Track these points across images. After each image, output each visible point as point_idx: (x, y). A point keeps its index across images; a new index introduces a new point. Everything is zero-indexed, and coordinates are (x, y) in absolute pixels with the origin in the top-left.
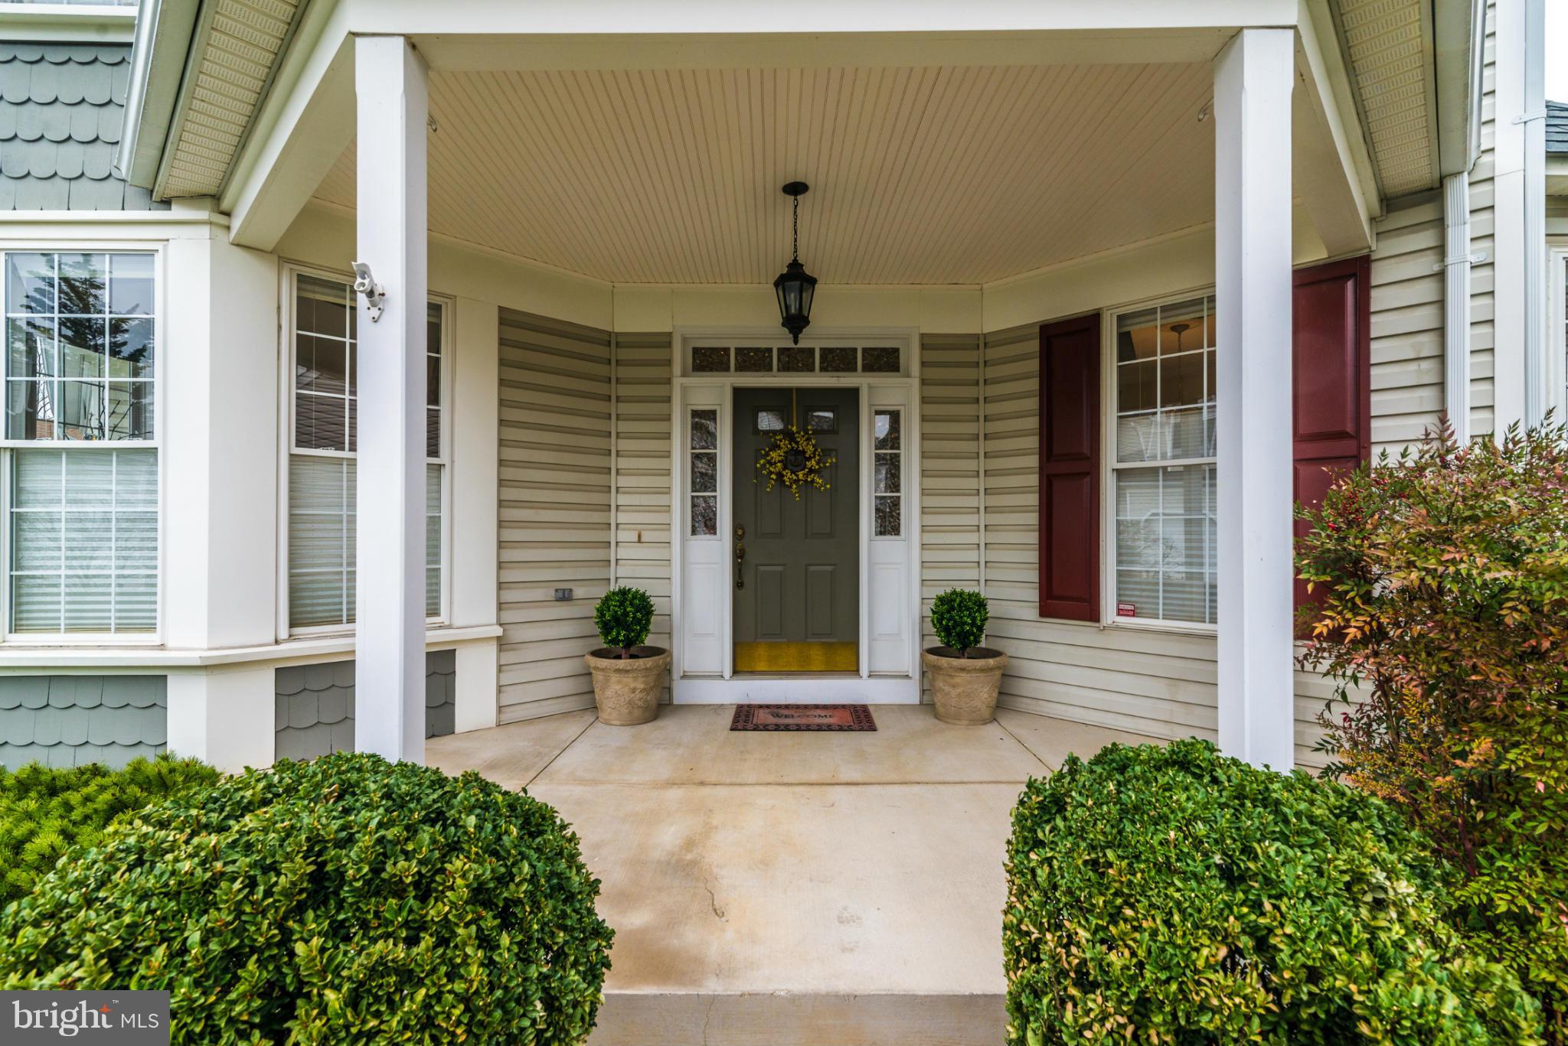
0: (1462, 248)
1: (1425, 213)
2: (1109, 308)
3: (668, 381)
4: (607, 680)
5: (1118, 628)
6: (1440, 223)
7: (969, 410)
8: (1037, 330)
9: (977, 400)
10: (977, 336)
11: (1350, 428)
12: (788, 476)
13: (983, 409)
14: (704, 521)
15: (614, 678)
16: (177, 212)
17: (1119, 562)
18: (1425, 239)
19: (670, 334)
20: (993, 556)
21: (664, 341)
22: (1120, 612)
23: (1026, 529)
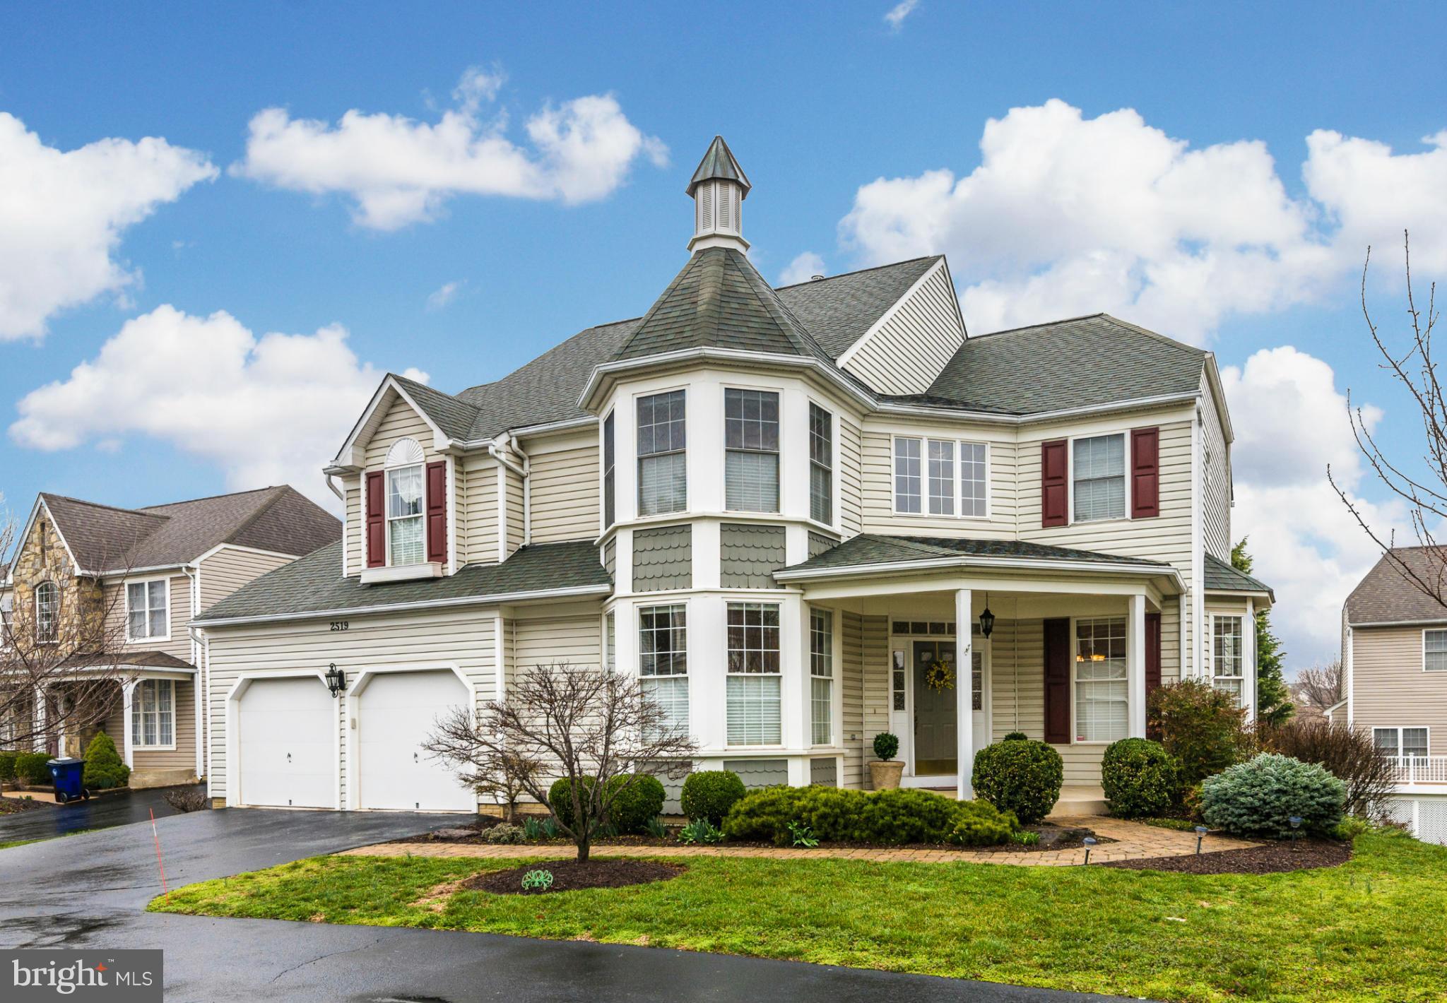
0: (1184, 617)
1: (1173, 603)
2: (1075, 617)
3: (886, 638)
4: (887, 771)
5: (1077, 745)
6: (1178, 607)
7: (1011, 653)
8: (1042, 621)
9: (1014, 649)
10: (1014, 620)
11: (1155, 670)
12: (937, 683)
13: (1017, 653)
14: (899, 704)
15: (891, 770)
16: (788, 590)
17: (1077, 719)
18: (1174, 611)
19: (887, 617)
20: (1023, 719)
21: (885, 620)
22: (1078, 739)
23: (1038, 706)
